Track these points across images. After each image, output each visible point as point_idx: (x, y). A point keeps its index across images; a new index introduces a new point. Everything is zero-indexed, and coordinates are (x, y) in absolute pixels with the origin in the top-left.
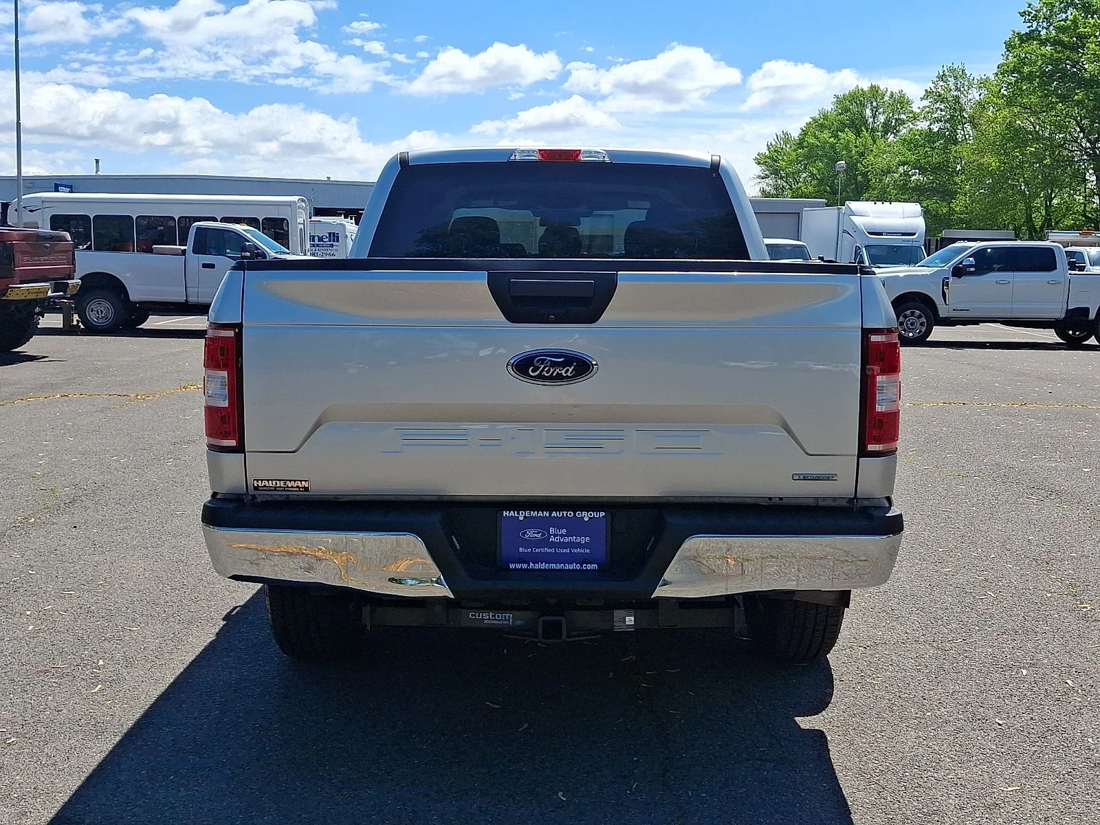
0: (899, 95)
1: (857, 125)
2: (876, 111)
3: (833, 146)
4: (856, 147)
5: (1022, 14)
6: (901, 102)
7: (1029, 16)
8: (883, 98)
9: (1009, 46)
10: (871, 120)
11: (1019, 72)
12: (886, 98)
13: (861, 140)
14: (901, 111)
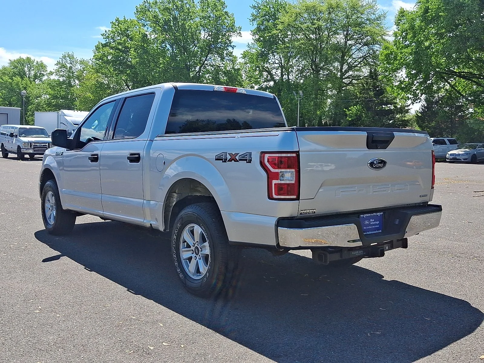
0: (41, 63)
1: (22, 74)
2: (30, 69)
3: (11, 83)
4: (22, 84)
5: (102, 35)
6: (42, 66)
7: (105, 36)
8: (33, 63)
9: (97, 48)
10: (28, 73)
11: (102, 60)
12: (35, 64)
13: (24, 81)
14: (42, 70)
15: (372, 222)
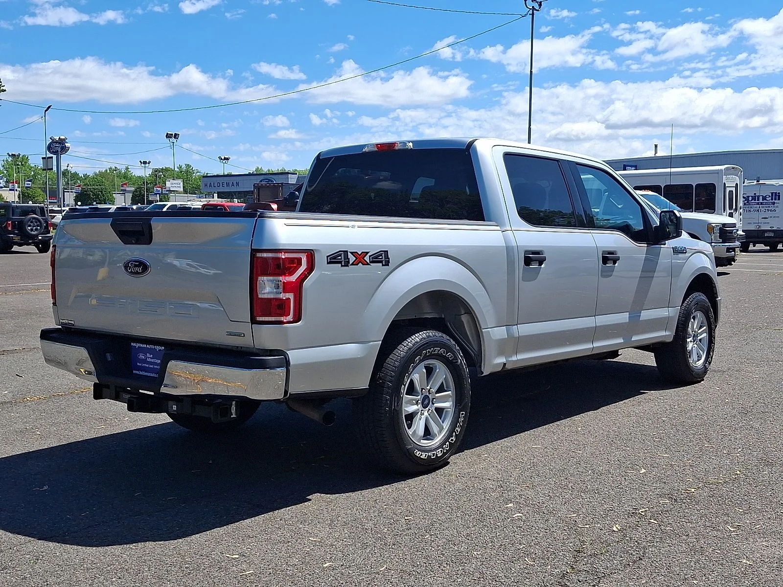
15: (149, 358)
